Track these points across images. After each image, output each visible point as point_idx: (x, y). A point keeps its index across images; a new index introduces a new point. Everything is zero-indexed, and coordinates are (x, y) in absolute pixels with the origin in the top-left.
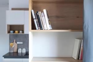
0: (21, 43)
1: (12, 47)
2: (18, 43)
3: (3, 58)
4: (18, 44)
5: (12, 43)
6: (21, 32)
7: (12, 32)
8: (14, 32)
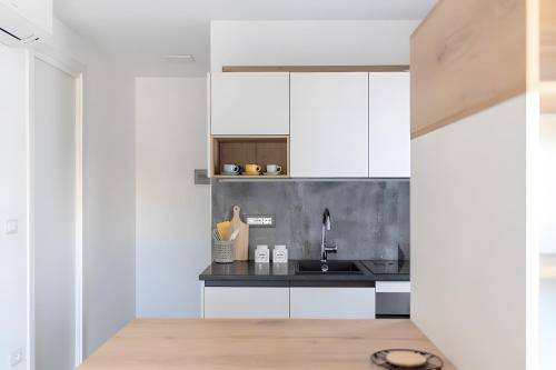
0: (267, 221)
1: (226, 238)
2: (251, 221)
3: (203, 283)
4: (251, 227)
5: (227, 224)
6: (272, 168)
7: (230, 168)
8: (241, 171)
